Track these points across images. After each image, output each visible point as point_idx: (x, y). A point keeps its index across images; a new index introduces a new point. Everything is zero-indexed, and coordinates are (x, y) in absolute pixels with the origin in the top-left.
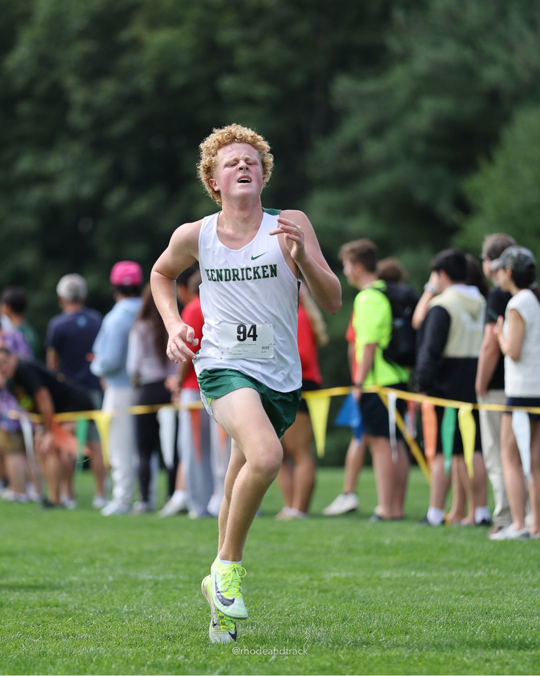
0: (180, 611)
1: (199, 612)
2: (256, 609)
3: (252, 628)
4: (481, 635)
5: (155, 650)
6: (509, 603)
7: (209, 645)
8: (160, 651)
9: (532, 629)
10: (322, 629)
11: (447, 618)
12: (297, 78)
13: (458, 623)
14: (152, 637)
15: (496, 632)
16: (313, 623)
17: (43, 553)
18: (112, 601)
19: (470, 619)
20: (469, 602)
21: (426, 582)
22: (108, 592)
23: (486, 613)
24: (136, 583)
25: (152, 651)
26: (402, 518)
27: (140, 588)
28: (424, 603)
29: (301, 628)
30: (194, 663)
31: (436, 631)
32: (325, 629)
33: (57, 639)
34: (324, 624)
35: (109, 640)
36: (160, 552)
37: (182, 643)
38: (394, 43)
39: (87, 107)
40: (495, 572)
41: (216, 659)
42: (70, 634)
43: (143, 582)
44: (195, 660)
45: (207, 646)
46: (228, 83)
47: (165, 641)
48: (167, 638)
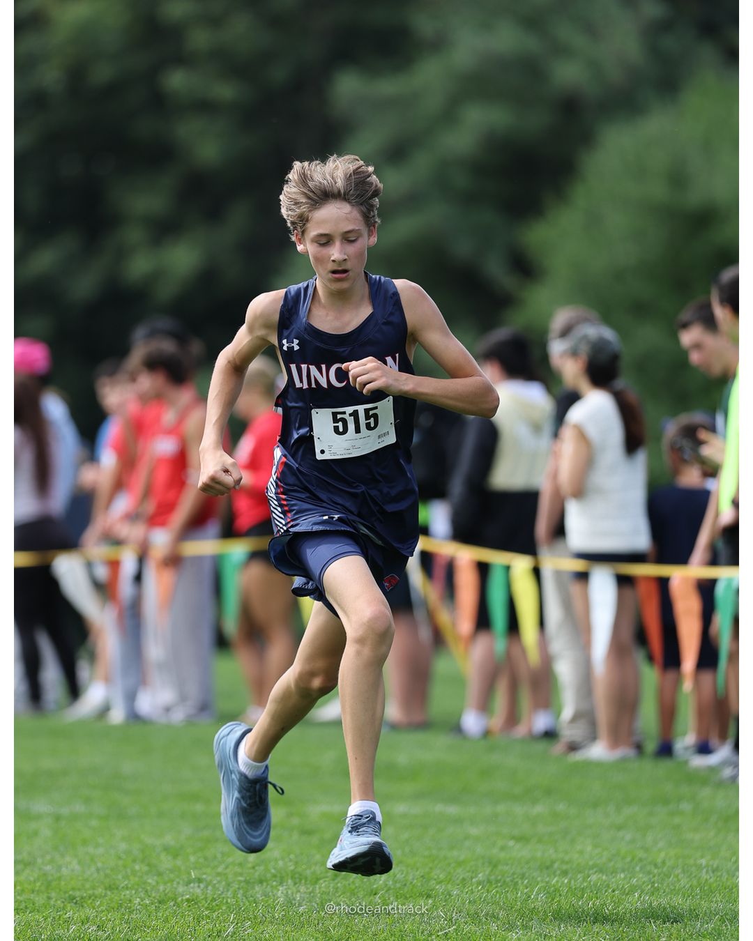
0: (92, 859)
1: (120, 863)
2: (206, 859)
3: (199, 887)
4: (539, 900)
5: (54, 918)
6: (581, 852)
7: (134, 911)
8: (61, 919)
9: (613, 891)
10: (302, 889)
11: (490, 875)
12: (279, 74)
13: (505, 881)
14: (49, 898)
15: (560, 895)
16: (290, 881)
19: (523, 876)
20: (520, 852)
21: (458, 821)
23: (547, 867)
25: (49, 919)
26: (423, 725)
28: (455, 853)
29: (272, 887)
30: (112, 938)
31: (472, 893)
32: (307, 889)
34: (306, 881)
36: (66, 773)
37: (94, 908)
38: (423, 24)
40: (561, 807)
41: (145, 931)
44: (112, 933)
45: (131, 912)
46: (177, 81)
47: (69, 905)
48: (73, 900)
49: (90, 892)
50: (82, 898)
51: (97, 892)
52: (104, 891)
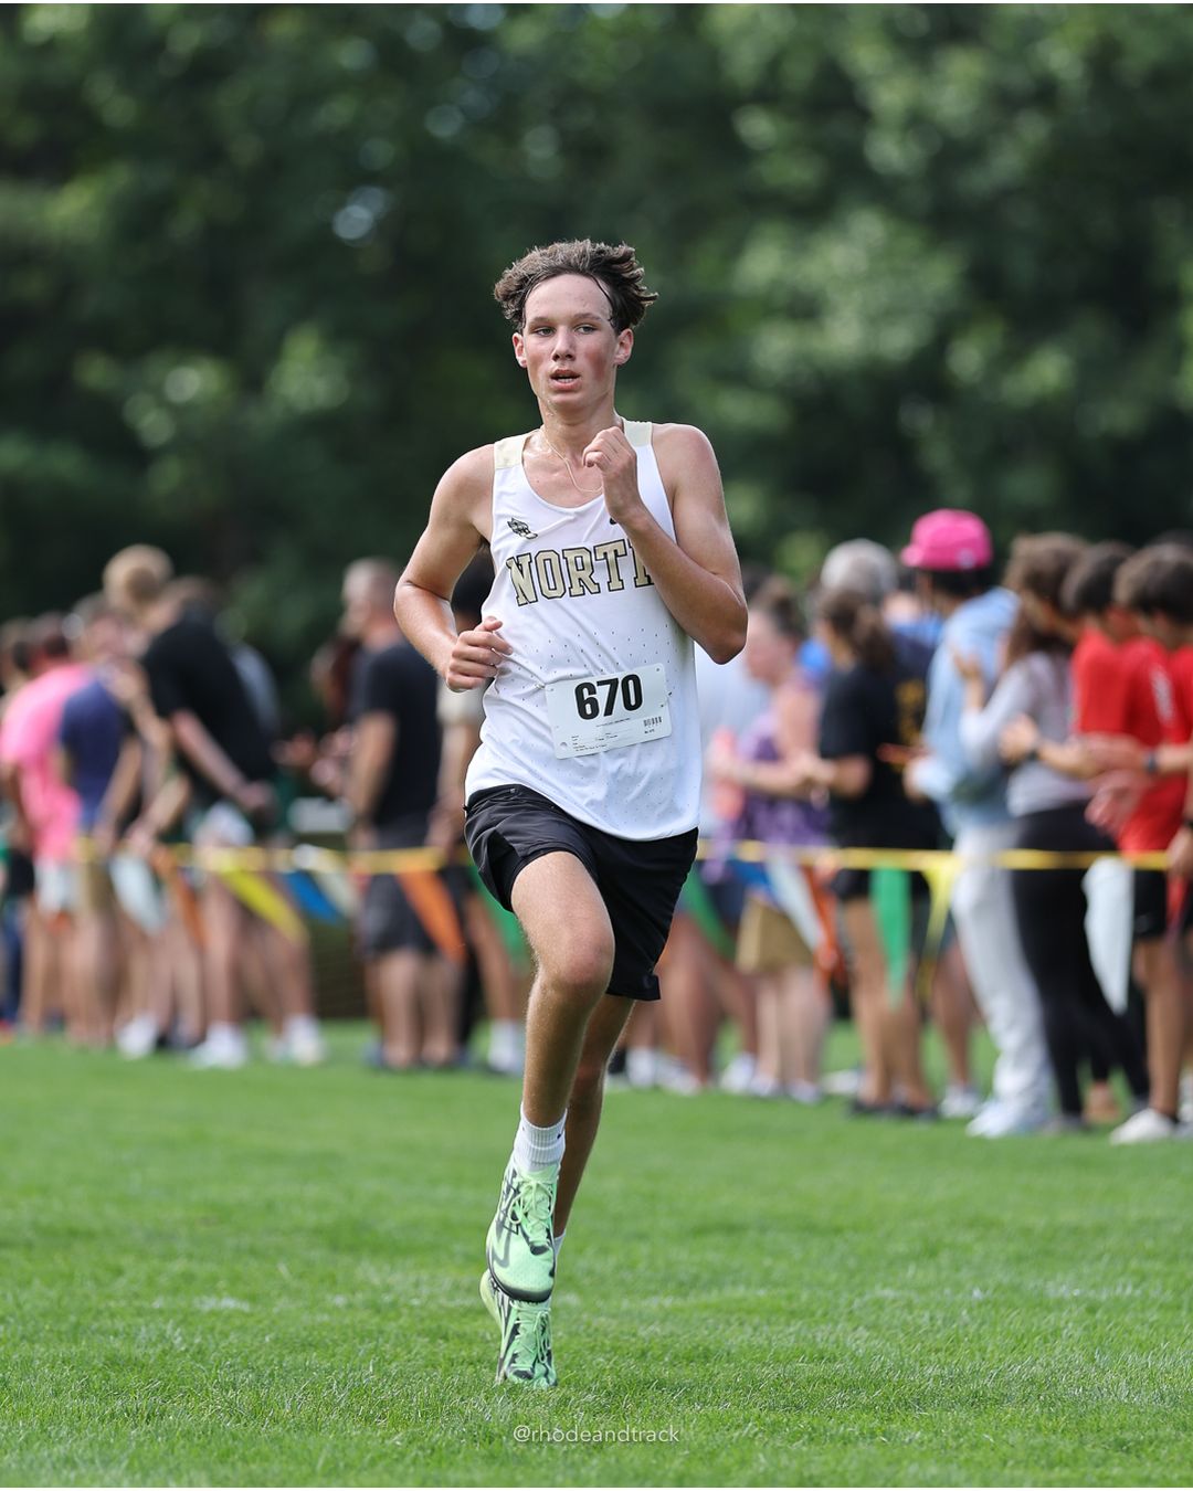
0: (1151, 1378)
17: (809, 1229)
18: (983, 1350)
22: (972, 1329)
24: (1041, 1304)
27: (1052, 1317)
33: (845, 1444)
35: (974, 1447)
36: (1101, 1231)
39: (916, 121)
42: (878, 1432)
43: (1060, 1304)
47: (1116, 1454)
48: (1122, 1447)
49: (1152, 1433)
50: (1138, 1443)
51: (1162, 1434)
52: (1174, 1432)
